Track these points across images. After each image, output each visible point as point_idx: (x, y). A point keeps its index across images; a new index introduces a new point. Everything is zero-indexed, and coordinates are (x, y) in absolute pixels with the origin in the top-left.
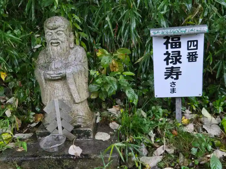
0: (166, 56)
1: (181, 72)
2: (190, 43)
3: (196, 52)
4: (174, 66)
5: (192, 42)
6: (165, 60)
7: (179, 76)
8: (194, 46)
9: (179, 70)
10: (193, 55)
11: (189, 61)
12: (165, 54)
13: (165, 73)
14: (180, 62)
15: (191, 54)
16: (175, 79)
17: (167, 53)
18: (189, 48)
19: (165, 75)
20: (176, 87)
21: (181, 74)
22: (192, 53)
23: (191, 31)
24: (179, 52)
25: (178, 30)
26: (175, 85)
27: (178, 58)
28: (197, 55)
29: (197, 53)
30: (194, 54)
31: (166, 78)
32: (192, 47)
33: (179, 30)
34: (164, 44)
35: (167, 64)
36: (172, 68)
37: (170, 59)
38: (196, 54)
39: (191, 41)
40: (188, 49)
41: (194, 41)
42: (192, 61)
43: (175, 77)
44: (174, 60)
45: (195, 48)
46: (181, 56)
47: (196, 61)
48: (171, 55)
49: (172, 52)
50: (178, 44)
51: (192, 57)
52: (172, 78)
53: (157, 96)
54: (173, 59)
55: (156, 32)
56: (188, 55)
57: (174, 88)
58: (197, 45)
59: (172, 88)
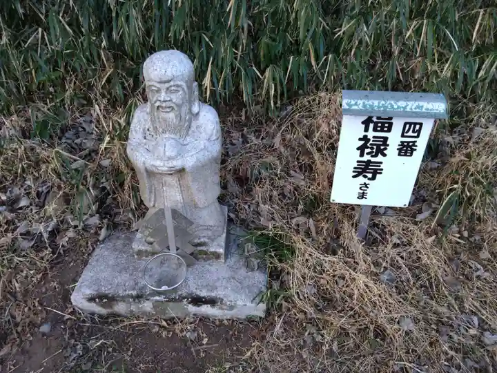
0: (363, 142)
1: (382, 170)
2: (408, 126)
3: (416, 142)
4: (373, 159)
5: (413, 126)
6: (358, 149)
7: (378, 176)
8: (413, 132)
9: (380, 166)
10: (408, 146)
11: (399, 155)
12: (360, 139)
13: (355, 168)
14: (384, 155)
15: (406, 144)
16: (369, 179)
17: (365, 138)
18: (405, 134)
19: (354, 172)
20: (368, 191)
21: (381, 173)
22: (408, 142)
23: (415, 108)
24: (386, 139)
25: (392, 102)
26: (368, 188)
27: (382, 147)
28: (416, 146)
29: (416, 144)
30: (411, 144)
31: (354, 177)
32: (410, 133)
33: (395, 103)
34: (363, 123)
35: (362, 155)
36: (369, 161)
37: (368, 148)
38: (414, 145)
39: (410, 124)
40: (403, 136)
41: (415, 124)
42: (405, 155)
43: (370, 176)
44: (374, 150)
45: (416, 135)
46: (388, 145)
47: (411, 155)
48: (371, 142)
49: (374, 137)
50: (387, 125)
51: (406, 149)
52: (365, 177)
53: (333, 200)
54: (372, 148)
55: (353, 102)
56: (399, 145)
57: (365, 192)
58: (419, 132)
59: (362, 192)
